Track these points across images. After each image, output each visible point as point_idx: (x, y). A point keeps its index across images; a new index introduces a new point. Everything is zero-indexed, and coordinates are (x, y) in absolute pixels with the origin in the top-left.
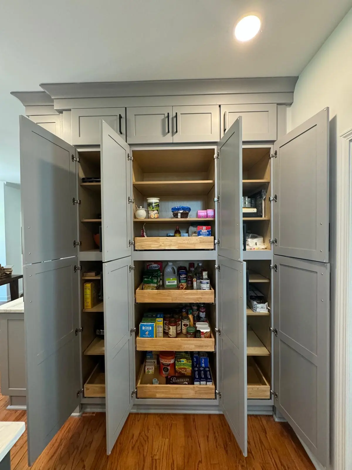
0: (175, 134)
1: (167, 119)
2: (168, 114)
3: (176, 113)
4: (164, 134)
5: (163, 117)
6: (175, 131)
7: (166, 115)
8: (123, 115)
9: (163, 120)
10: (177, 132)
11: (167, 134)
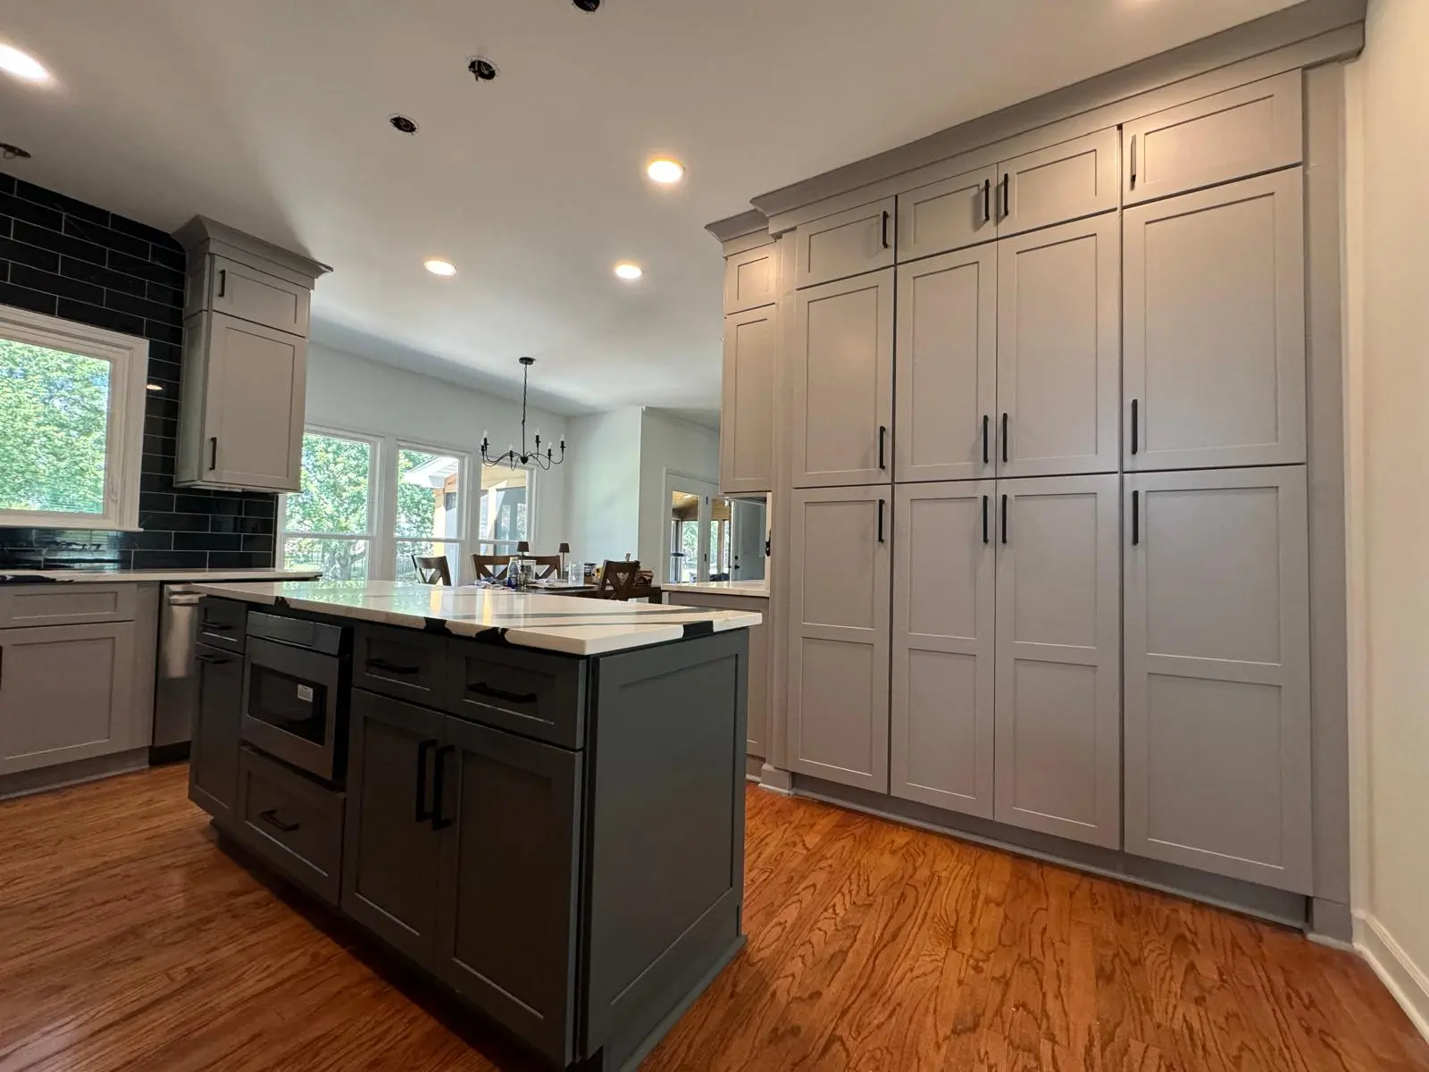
0: (1002, 220)
1: (984, 193)
2: (987, 182)
3: (1006, 176)
4: (977, 226)
5: (975, 191)
6: (1003, 212)
7: (983, 185)
8: (891, 212)
9: (977, 197)
10: (1006, 213)
11: (984, 222)
